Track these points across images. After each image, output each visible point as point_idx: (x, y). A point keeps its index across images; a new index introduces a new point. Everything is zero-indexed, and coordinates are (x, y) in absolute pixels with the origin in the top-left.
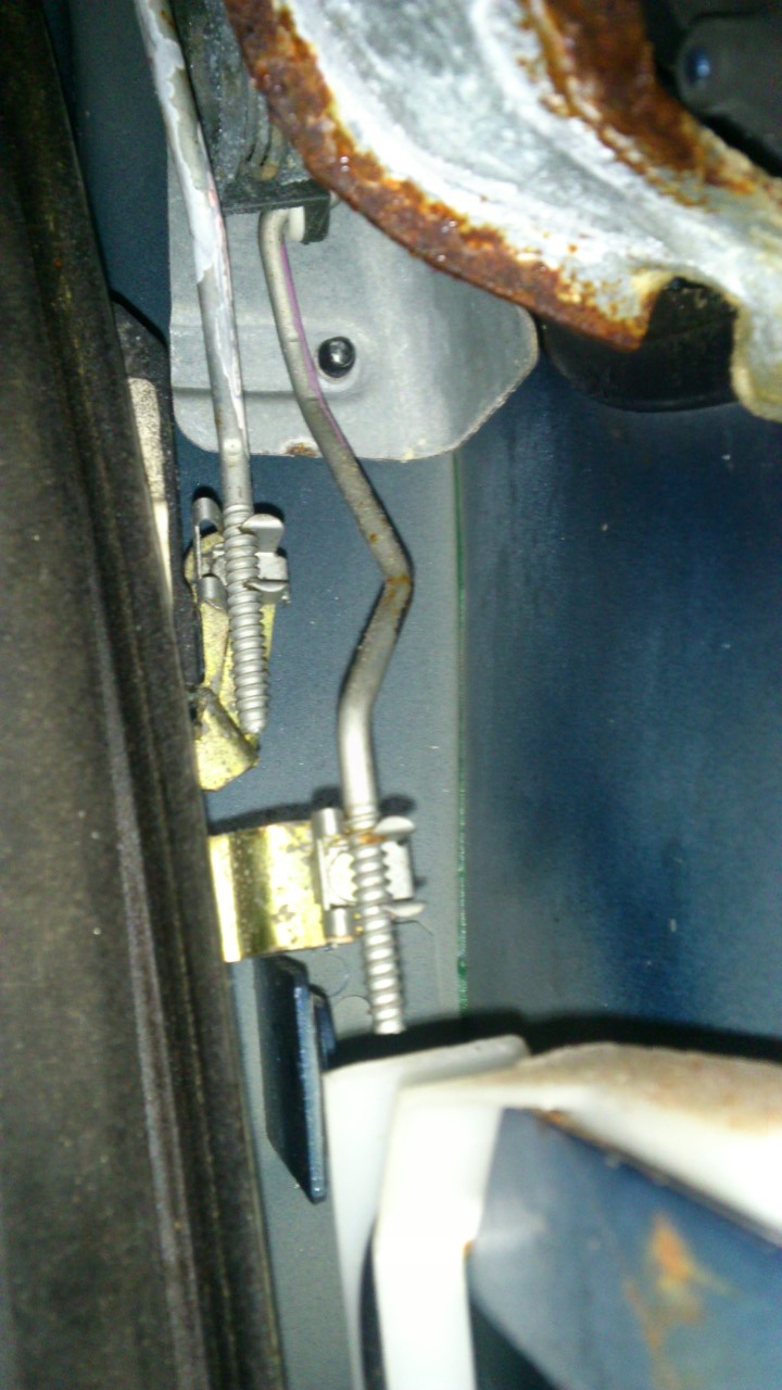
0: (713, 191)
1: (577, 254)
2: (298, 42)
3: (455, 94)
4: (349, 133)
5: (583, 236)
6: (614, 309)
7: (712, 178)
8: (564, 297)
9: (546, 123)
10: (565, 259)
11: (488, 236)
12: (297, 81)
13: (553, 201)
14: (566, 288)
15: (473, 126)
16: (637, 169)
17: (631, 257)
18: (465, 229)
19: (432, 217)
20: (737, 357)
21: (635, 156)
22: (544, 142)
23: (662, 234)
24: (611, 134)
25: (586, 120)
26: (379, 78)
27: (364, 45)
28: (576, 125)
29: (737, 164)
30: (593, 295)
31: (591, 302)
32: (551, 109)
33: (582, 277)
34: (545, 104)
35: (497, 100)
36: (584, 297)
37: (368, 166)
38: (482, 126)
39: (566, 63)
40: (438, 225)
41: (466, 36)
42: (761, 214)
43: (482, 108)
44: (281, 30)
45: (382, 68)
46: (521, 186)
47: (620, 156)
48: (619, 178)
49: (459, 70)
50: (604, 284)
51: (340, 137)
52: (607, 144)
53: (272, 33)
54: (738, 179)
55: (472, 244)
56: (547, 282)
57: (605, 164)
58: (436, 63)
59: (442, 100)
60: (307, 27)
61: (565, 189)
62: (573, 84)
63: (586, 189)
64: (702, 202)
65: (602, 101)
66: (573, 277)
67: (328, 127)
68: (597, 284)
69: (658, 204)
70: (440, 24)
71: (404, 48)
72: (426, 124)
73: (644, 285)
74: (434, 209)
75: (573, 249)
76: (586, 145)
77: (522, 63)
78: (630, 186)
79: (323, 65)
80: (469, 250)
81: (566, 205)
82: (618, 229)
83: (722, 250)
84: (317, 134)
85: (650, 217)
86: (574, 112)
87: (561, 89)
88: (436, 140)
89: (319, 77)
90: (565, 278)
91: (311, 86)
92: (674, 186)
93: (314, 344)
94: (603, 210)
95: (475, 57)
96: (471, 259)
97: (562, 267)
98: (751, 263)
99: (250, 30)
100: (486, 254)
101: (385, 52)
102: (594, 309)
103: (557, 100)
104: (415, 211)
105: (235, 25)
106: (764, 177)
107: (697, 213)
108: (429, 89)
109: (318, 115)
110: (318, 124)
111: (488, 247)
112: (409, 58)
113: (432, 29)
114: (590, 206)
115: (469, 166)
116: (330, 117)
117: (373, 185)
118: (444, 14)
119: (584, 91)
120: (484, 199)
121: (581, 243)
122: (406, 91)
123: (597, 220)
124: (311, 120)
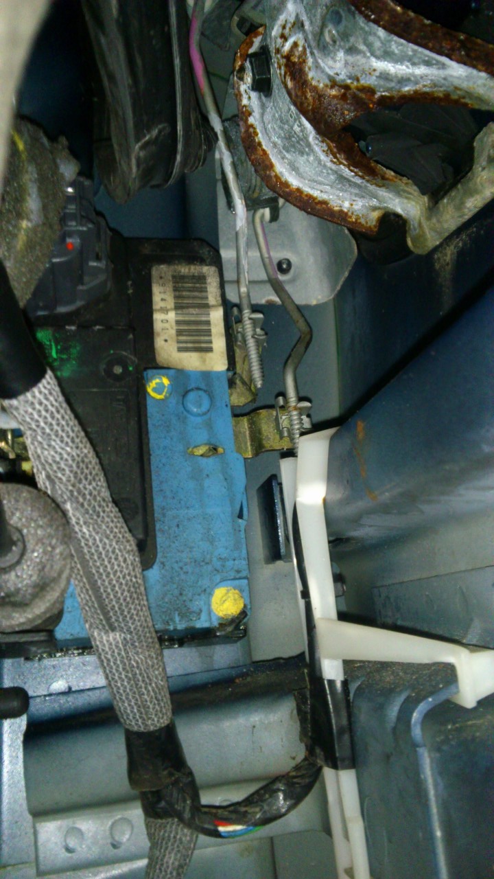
0: (385, 182)
1: (354, 206)
2: (264, 150)
3: (308, 161)
4: (279, 175)
5: (354, 201)
6: (367, 223)
7: (383, 178)
8: (349, 220)
9: (334, 167)
10: (349, 208)
11: (324, 203)
12: (263, 162)
13: (341, 190)
14: (350, 217)
15: (314, 169)
16: (362, 177)
17: (370, 206)
18: (316, 201)
19: (306, 198)
20: (408, 235)
21: (360, 174)
22: (336, 172)
23: (375, 196)
24: (352, 168)
25: (344, 165)
26: (287, 159)
27: (282, 150)
28: (342, 167)
29: (390, 174)
30: (360, 218)
31: (359, 221)
32: (334, 163)
33: (355, 213)
34: (332, 161)
35: (320, 161)
36: (356, 220)
37: (286, 184)
38: (317, 169)
39: (335, 150)
40: (308, 200)
41: (309, 145)
42: (401, 188)
43: (316, 164)
44: (258, 147)
45: (288, 155)
46: (332, 187)
47: (356, 174)
48: (358, 181)
49: (308, 154)
50: (363, 215)
51: (276, 176)
52: (352, 171)
53: (256, 149)
54: (391, 178)
55: (319, 205)
56: (344, 215)
57: (353, 177)
58: (302, 153)
59: (304, 163)
60: (266, 146)
61: (344, 186)
62: (338, 155)
63: (350, 185)
64: (383, 186)
65: (347, 159)
66: (352, 214)
67: (273, 174)
68: (361, 215)
69: (372, 188)
70: (301, 142)
71: (293, 150)
72: (301, 170)
73: (376, 215)
74: (306, 195)
75: (352, 205)
76: (346, 172)
77: (324, 151)
78: (362, 183)
79: (271, 156)
80: (318, 207)
81: (346, 191)
82: (363, 197)
83: (394, 200)
84: (270, 177)
85: (370, 191)
86: (341, 163)
87: (335, 157)
88: (305, 175)
89: (270, 160)
90: (350, 214)
91: (267, 163)
92: (374, 181)
93: (275, 262)
94: (357, 191)
95: (312, 150)
96: (319, 210)
97: (349, 211)
98: (403, 203)
99: (249, 148)
100: (323, 208)
101: (288, 151)
102: (360, 223)
103: (335, 160)
104: (300, 196)
105: (245, 147)
106: (399, 177)
107: (384, 189)
108: (301, 161)
109: (270, 171)
110: (270, 174)
111: (324, 206)
112: (294, 152)
113: (300, 144)
114: (353, 190)
115: (316, 182)
116: (274, 171)
117: (287, 190)
118: (302, 140)
119: (341, 157)
120: (322, 191)
121: (354, 203)
122: (295, 161)
123: (356, 195)
124: (268, 172)
